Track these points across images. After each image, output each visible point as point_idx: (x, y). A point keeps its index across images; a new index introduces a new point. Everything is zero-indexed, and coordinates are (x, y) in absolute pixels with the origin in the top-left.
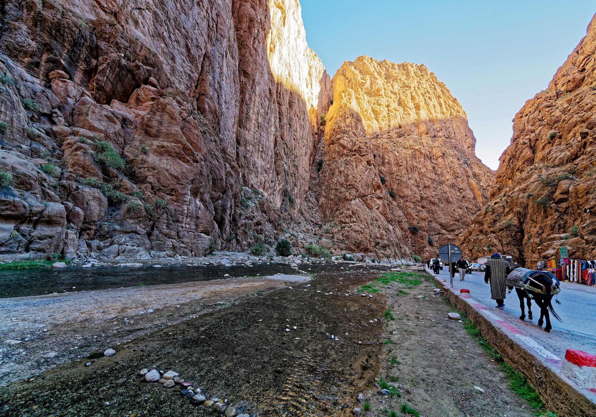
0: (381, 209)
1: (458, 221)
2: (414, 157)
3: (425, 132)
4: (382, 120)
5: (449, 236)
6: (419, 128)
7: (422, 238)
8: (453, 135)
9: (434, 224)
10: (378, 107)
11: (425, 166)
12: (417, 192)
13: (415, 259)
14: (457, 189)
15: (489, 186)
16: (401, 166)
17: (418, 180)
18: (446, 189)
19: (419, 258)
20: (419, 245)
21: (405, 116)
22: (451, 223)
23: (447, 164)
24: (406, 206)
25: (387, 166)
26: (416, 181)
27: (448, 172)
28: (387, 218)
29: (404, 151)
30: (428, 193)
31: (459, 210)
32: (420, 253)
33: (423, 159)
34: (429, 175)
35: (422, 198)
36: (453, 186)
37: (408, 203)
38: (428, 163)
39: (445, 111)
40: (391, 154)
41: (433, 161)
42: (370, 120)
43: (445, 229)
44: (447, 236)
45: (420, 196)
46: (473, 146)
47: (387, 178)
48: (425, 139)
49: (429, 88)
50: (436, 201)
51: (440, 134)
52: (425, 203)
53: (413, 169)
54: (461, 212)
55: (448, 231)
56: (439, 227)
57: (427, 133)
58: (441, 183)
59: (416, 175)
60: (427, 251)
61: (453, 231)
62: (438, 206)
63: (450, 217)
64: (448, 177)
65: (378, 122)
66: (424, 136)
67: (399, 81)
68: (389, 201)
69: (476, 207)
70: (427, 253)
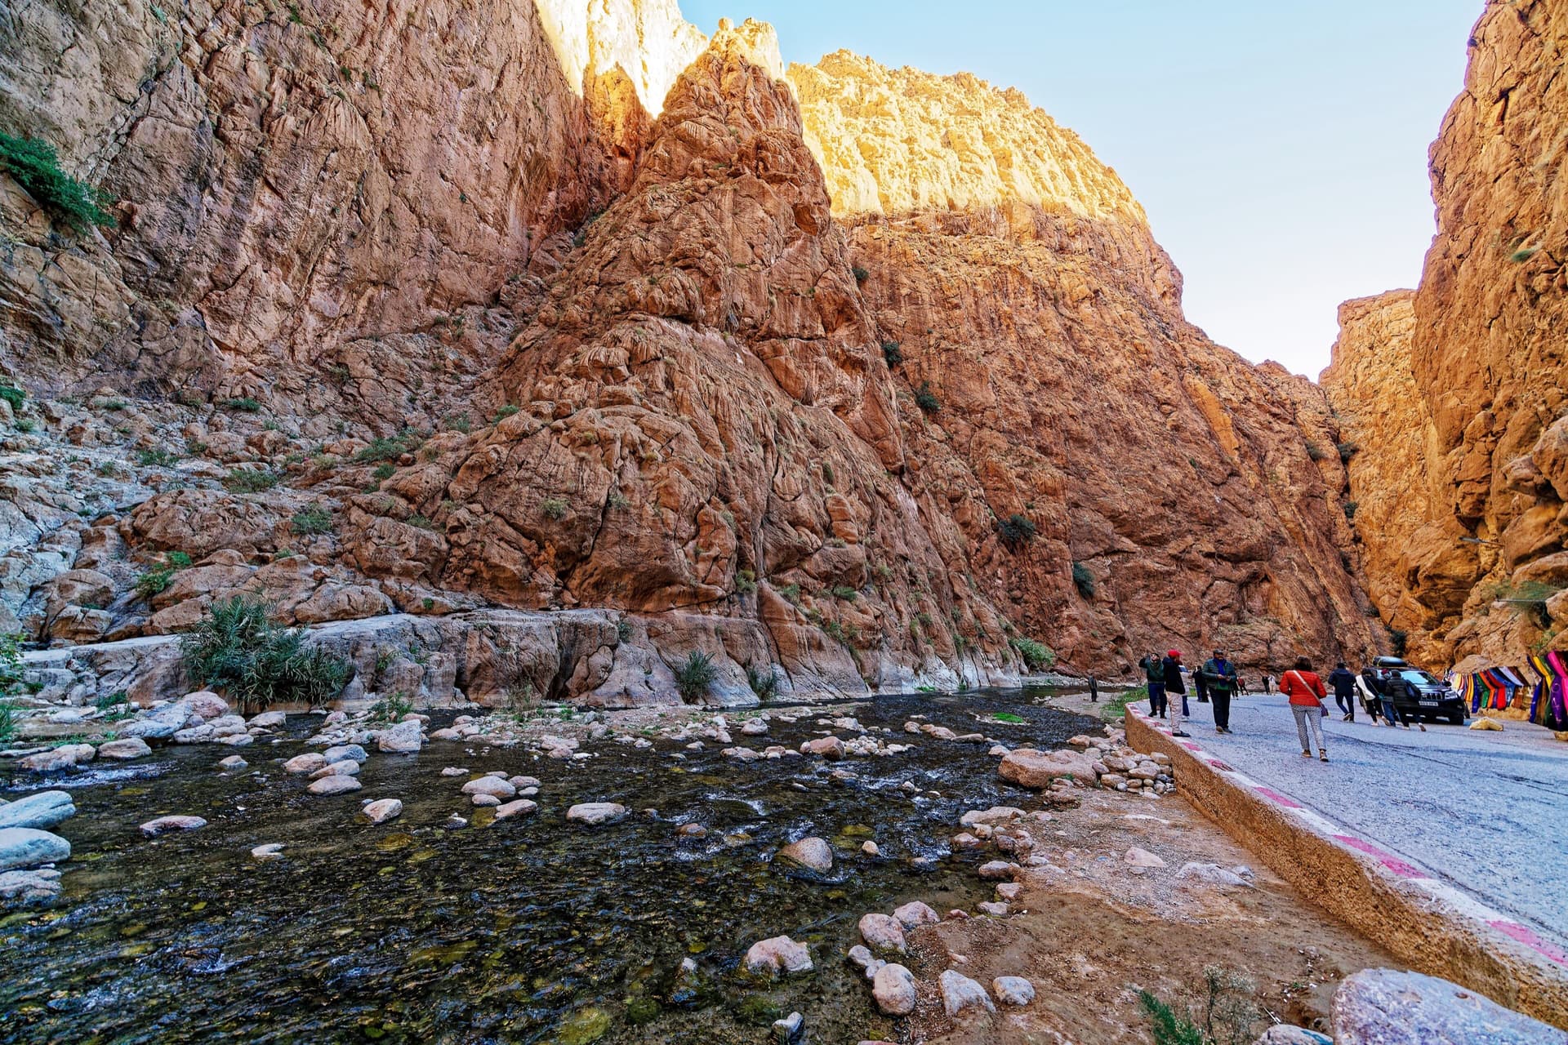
0: (857, 415)
1: (1172, 505)
2: (999, 287)
3: (1032, 229)
4: (891, 172)
5: (1150, 564)
6: (1011, 218)
7: (1049, 564)
8: (1116, 256)
9: (1087, 516)
10: (879, 140)
11: (1039, 321)
12: (1018, 396)
13: (1027, 659)
14: (1152, 401)
15: (1247, 399)
16: (957, 306)
17: (1019, 357)
18: (1118, 398)
19: (1044, 651)
20: (1038, 594)
21: (963, 175)
22: (1151, 511)
23: (1109, 322)
24: (980, 444)
25: (906, 308)
26: (1012, 359)
27: (1116, 348)
28: (884, 456)
29: (965, 268)
30: (1056, 404)
31: (1168, 469)
32: (1043, 630)
33: (1029, 299)
34: (1057, 348)
35: (1037, 419)
36: (1136, 390)
37: (986, 432)
38: (1049, 312)
39: (1084, 191)
40: (919, 273)
41: (1064, 311)
42: (846, 166)
43: (1129, 536)
44: (1141, 561)
45: (1031, 412)
46: (1176, 292)
47: (907, 348)
48: (1032, 251)
49: (1033, 133)
50: (1089, 433)
51: (1077, 244)
52: (1048, 436)
53: (999, 322)
54: (1176, 475)
55: (1143, 543)
56: (1109, 527)
57: (1038, 236)
58: (1099, 379)
59: (1011, 342)
60: (1072, 620)
61: (1161, 541)
62: (1096, 450)
63: (1141, 492)
64: (1117, 362)
65: (877, 177)
66: (1028, 242)
67: (944, 99)
68: (915, 421)
69: (1222, 462)
70: (1074, 629)
